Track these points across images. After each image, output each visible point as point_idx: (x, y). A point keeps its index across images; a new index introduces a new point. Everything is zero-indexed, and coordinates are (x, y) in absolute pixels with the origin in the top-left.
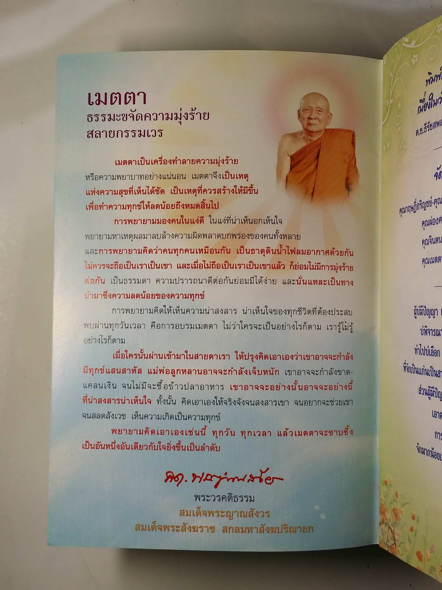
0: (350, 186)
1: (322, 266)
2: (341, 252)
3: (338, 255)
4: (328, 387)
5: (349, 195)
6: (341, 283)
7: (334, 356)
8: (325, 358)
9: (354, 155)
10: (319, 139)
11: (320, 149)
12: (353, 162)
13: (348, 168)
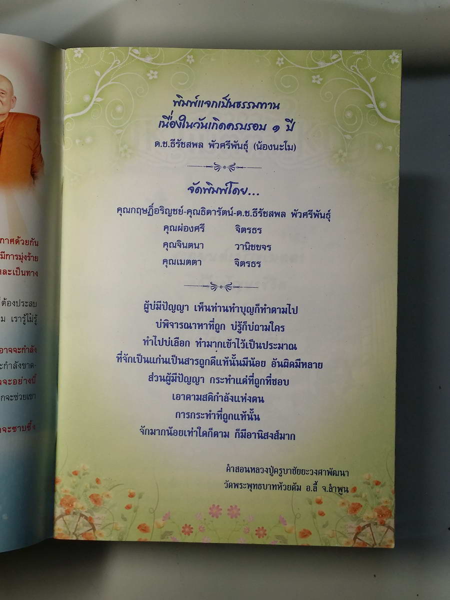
0: (35, 174)
1: (7, 255)
2: (26, 241)
3: (23, 244)
4: (12, 382)
5: (34, 183)
6: (26, 273)
7: (19, 349)
8: (10, 351)
9: (39, 141)
10: (2, 122)
11: (3, 133)
12: (38, 149)
13: (33, 155)
